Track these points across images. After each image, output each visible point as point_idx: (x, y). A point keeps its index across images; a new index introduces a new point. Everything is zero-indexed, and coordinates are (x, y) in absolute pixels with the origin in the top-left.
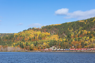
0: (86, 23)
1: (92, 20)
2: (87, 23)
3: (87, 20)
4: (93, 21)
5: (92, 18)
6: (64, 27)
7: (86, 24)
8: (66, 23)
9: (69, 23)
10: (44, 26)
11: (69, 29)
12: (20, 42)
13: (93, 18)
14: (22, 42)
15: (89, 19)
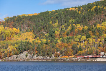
0: (80, 12)
1: (90, 8)
2: (82, 12)
3: (83, 6)
4: (92, 9)
5: (90, 4)
6: (43, 18)
7: (81, 14)
8: (47, 13)
9: (52, 12)
10: (9, 17)
11: (53, 23)
13: (93, 5)
15: (86, 5)
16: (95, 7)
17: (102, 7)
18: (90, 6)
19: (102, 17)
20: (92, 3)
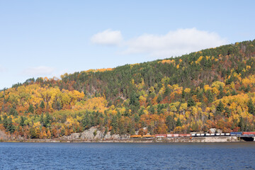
0: (178, 67)
1: (194, 59)
2: (181, 66)
3: (183, 57)
4: (196, 62)
5: (194, 53)
6: (120, 75)
7: (180, 68)
8: (127, 67)
9: (135, 66)
10: (68, 74)
11: (135, 83)
12: (5, 117)
13: (198, 54)
14: (8, 117)
15: (188, 56)
16: (201, 58)
17: (213, 58)
18: (193, 57)
19: (213, 73)
20: (197, 51)
